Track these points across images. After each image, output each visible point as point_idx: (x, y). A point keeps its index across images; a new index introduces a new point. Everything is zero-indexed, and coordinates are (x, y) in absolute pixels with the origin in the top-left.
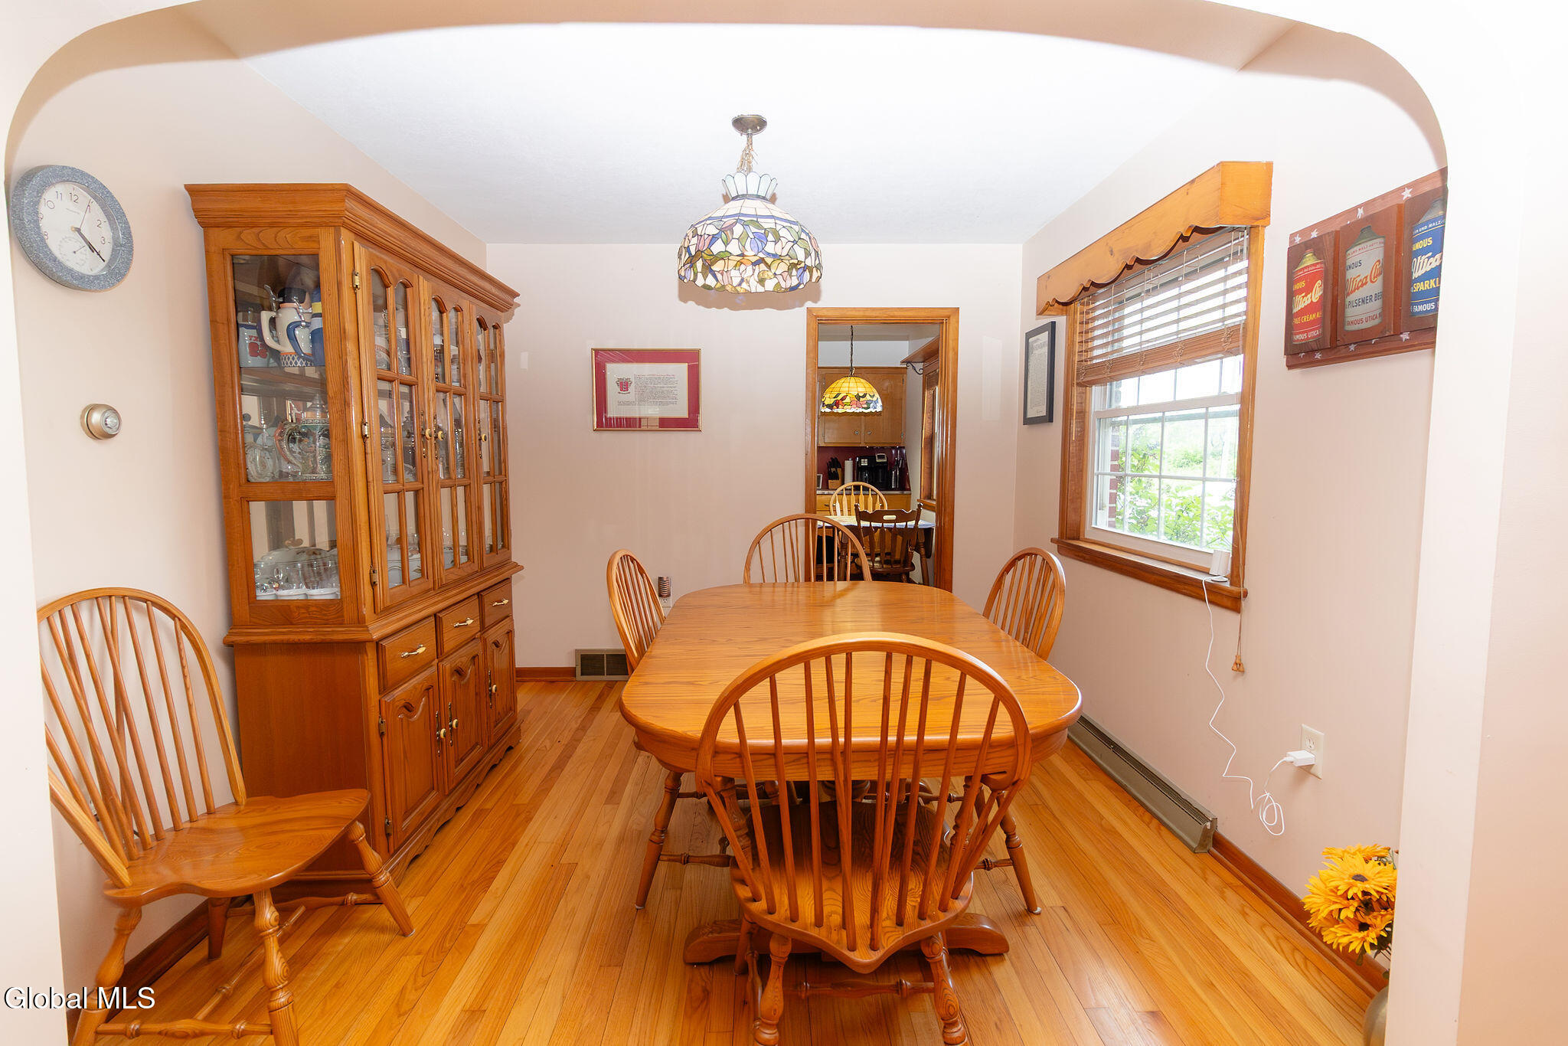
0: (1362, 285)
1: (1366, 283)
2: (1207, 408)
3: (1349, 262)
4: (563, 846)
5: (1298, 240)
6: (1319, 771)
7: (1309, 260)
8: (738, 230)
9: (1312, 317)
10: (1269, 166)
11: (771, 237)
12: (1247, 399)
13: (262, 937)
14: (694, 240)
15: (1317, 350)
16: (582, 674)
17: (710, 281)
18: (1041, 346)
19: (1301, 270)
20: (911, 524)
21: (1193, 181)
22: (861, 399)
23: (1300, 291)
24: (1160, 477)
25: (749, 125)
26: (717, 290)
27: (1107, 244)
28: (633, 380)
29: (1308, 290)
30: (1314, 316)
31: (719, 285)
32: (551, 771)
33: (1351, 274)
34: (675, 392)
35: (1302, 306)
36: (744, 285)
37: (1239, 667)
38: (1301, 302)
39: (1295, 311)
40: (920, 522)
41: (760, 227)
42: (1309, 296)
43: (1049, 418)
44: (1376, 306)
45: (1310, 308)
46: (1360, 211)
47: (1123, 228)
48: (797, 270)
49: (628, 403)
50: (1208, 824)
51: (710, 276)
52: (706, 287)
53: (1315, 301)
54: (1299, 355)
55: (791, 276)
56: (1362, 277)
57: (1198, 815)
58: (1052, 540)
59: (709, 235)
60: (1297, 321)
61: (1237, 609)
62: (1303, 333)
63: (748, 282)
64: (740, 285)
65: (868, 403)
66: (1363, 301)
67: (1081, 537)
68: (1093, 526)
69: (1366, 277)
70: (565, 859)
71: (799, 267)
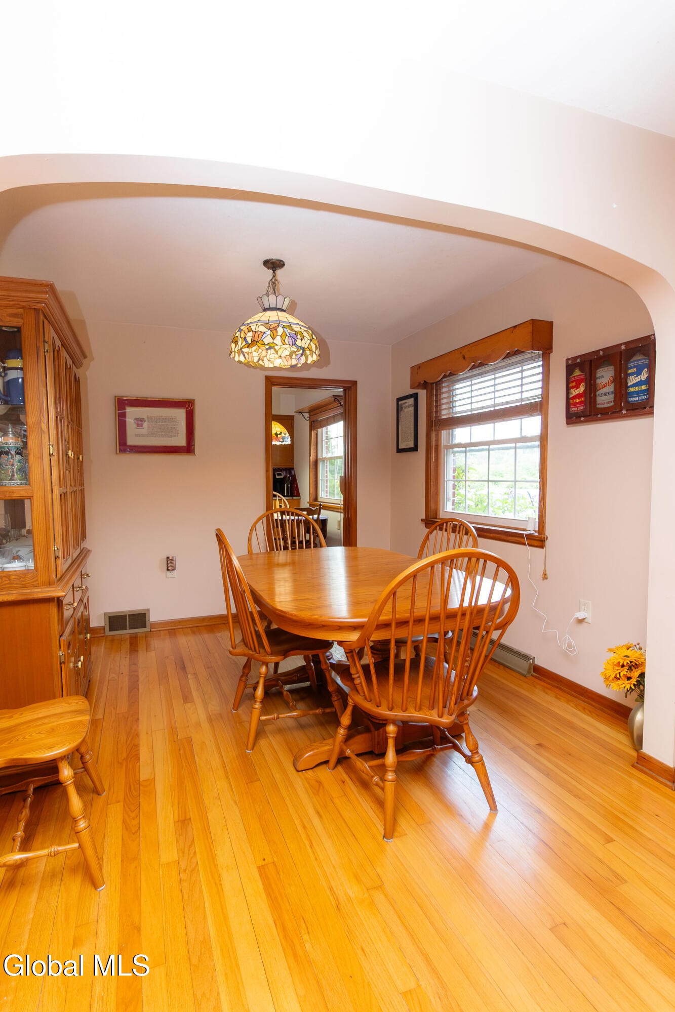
0: (604, 387)
1: (606, 386)
2: (516, 444)
3: (598, 376)
4: (173, 730)
5: (570, 362)
6: (589, 620)
7: (577, 373)
8: (280, 330)
9: (580, 400)
10: (551, 324)
11: (299, 337)
12: (543, 439)
13: (65, 786)
14: (250, 334)
15: (582, 417)
16: (110, 631)
17: (242, 359)
18: (409, 406)
19: (572, 377)
20: (316, 516)
21: (515, 327)
22: (279, 436)
23: (573, 387)
24: (488, 481)
25: (274, 265)
26: (245, 364)
27: (461, 353)
28: (146, 419)
29: (577, 387)
30: (581, 399)
31: (246, 361)
32: (130, 691)
33: (598, 381)
34: (177, 429)
35: (574, 394)
36: (261, 362)
37: (545, 577)
38: (574, 392)
39: (571, 396)
40: (320, 516)
41: (292, 330)
42: (578, 390)
43: (415, 448)
44: (611, 397)
45: (579, 396)
46: (601, 352)
47: (471, 345)
48: (296, 355)
49: (143, 435)
50: (531, 661)
51: (242, 355)
52: (240, 362)
53: (581, 392)
54: (572, 418)
55: (291, 358)
56: (604, 383)
57: (526, 657)
58: (422, 520)
59: (261, 332)
60: (572, 401)
61: (542, 547)
62: (576, 407)
63: (263, 360)
64: (258, 361)
65: (283, 438)
66: (605, 394)
67: (438, 518)
68: (445, 510)
69: (606, 383)
70: (180, 736)
71: (297, 353)
